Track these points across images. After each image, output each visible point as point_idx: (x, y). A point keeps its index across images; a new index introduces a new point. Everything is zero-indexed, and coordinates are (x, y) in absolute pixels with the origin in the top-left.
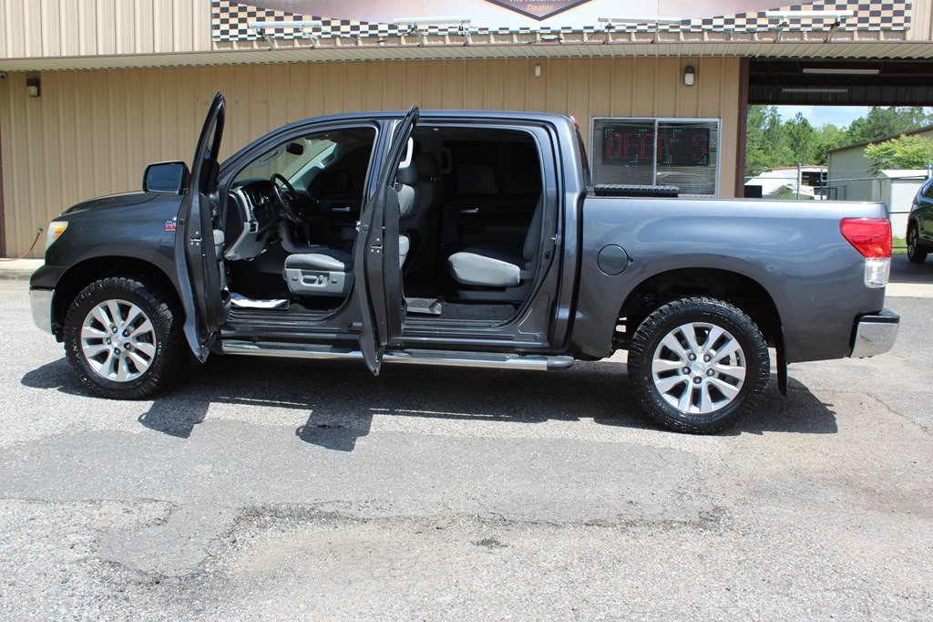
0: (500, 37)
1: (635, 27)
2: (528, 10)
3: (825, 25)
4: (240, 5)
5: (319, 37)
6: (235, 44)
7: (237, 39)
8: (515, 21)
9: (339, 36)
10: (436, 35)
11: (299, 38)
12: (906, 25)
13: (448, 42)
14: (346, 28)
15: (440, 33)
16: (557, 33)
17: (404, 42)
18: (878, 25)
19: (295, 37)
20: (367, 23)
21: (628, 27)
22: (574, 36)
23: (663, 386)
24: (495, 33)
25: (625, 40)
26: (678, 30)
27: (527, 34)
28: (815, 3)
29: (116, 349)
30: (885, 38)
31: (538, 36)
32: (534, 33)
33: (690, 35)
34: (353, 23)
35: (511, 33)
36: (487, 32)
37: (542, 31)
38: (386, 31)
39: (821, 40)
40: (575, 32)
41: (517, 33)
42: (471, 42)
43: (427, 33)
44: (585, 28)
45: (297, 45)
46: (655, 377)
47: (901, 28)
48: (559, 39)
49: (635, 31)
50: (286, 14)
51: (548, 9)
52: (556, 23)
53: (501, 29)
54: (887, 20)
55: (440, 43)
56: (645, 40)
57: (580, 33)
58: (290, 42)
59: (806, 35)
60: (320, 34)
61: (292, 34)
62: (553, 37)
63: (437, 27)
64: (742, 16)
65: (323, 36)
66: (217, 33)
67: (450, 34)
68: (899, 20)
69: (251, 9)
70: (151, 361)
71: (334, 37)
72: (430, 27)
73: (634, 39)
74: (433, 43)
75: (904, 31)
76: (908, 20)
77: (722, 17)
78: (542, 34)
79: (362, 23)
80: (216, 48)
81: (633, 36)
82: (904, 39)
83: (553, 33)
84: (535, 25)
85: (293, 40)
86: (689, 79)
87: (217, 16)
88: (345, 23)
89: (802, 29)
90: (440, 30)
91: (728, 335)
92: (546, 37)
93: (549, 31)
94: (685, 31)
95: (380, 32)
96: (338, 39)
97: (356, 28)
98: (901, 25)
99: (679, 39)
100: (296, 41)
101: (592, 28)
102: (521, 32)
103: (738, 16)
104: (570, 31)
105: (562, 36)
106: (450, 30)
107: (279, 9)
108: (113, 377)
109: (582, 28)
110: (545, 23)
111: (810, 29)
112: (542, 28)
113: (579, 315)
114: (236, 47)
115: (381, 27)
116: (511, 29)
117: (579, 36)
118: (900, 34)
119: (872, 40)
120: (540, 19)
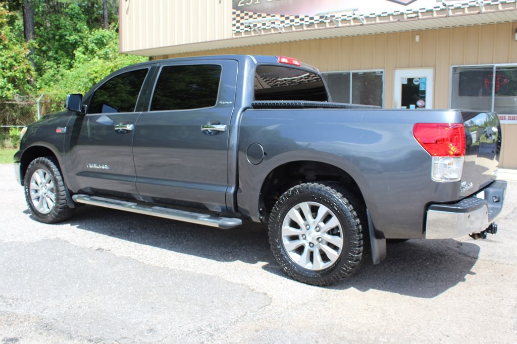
0: (382, 18)
1: (467, 4)
4: (245, 12)
5: (284, 26)
6: (243, 34)
7: (244, 31)
8: (391, 8)
9: (293, 25)
10: (345, 20)
11: (274, 28)
13: (352, 23)
14: (297, 20)
15: (348, 19)
16: (417, 12)
17: (328, 26)
19: (272, 28)
20: (308, 16)
21: (463, 5)
22: (428, 13)
24: (379, 16)
25: (460, 13)
26: (497, 3)
27: (398, 15)
31: (405, 16)
32: (402, 14)
33: (506, 5)
34: (301, 17)
35: (389, 15)
36: (374, 16)
38: (318, 20)
40: (428, 11)
41: (392, 15)
42: (365, 23)
43: (340, 20)
45: (273, 31)
48: (418, 16)
49: (468, 6)
50: (268, 15)
52: (415, 6)
53: (382, 13)
55: (348, 24)
56: (475, 12)
57: (431, 11)
58: (269, 30)
60: (284, 24)
61: (270, 26)
62: (414, 15)
63: (346, 15)
65: (286, 26)
66: (235, 28)
67: (354, 19)
69: (251, 14)
71: (291, 26)
72: (342, 16)
73: (467, 12)
74: (344, 25)
78: (407, 14)
79: (306, 16)
80: (234, 37)
81: (466, 10)
83: (414, 13)
84: (402, 9)
87: (234, 19)
88: (297, 17)
90: (348, 17)
92: (409, 16)
93: (411, 12)
95: (315, 21)
96: (293, 27)
97: (302, 20)
99: (498, 9)
100: (272, 29)
102: (395, 14)
104: (425, 11)
105: (419, 14)
106: (353, 16)
107: (264, 13)
110: (409, 7)
112: (407, 11)
114: (243, 35)
115: (316, 18)
116: (389, 13)
117: (430, 13)
120: (406, 5)
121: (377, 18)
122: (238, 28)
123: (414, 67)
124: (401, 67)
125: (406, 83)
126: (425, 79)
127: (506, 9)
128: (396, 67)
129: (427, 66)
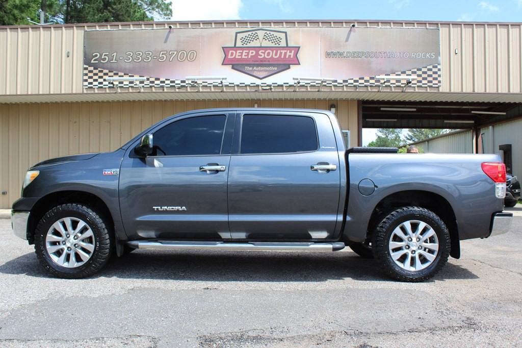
0: (240, 87)
1: (309, 84)
2: (255, 74)
3: (402, 84)
4: (99, 69)
5: (143, 86)
6: (96, 90)
7: (97, 87)
8: (248, 80)
9: (154, 86)
10: (206, 86)
11: (132, 87)
12: (439, 84)
13: (213, 90)
14: (158, 82)
15: (208, 85)
16: (270, 86)
17: (189, 90)
18: (426, 84)
19: (130, 86)
20: (169, 80)
21: (306, 84)
22: (279, 87)
23: (395, 256)
24: (238, 86)
25: (305, 90)
26: (331, 85)
27: (254, 86)
28: (396, 73)
29: (68, 248)
30: (430, 90)
31: (260, 87)
32: (258, 86)
33: (337, 87)
34: (162, 79)
35: (246, 86)
37: (262, 85)
38: (180, 84)
39: (401, 91)
40: (279, 86)
41: (249, 86)
42: (225, 90)
43: (201, 85)
44: (284, 83)
45: (131, 90)
46: (391, 251)
47: (437, 86)
48: (271, 89)
50: (125, 74)
51: (265, 74)
52: (269, 81)
53: (240, 84)
54: (430, 82)
55: (209, 90)
57: (282, 86)
58: (127, 89)
59: (393, 88)
60: (143, 85)
61: (128, 85)
62: (268, 88)
63: (206, 82)
64: (362, 78)
65: (145, 86)
66: (86, 83)
67: (214, 86)
68: (436, 82)
69: (106, 71)
70: (91, 255)
71: (151, 87)
72: (203, 82)
73: (309, 89)
74: (204, 90)
75: (438, 87)
76: (439, 82)
77: (353, 79)
79: (166, 80)
80: (85, 92)
81: (309, 88)
82: (439, 91)
83: (268, 86)
84: (258, 82)
87: (86, 75)
88: (157, 79)
89: (391, 85)
90: (208, 84)
91: (429, 226)
92: (264, 88)
93: (266, 85)
94: (334, 86)
95: (176, 84)
96: (153, 88)
97: (163, 82)
98: (437, 84)
99: (332, 90)
100: (130, 88)
101: (288, 83)
102: (251, 85)
103: (360, 79)
104: (276, 85)
105: (272, 87)
106: (214, 84)
107: (121, 72)
108: (66, 265)
110: (264, 81)
111: (395, 85)
112: (262, 84)
113: (348, 218)
114: (96, 91)
115: (177, 82)
116: (246, 84)
117: (281, 87)
118: (437, 89)
119: (424, 91)
120: (261, 79)
122: (91, 83)
127: (337, 90)
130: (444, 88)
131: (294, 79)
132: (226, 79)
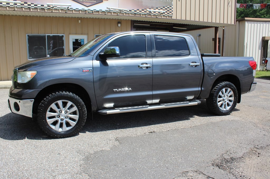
1: (113, 11)
2: (84, 4)
3: (156, 14)
5: (16, 7)
8: (80, 7)
9: (24, 7)
10: (56, 9)
11: (9, 7)
12: (172, 15)
13: (60, 11)
14: (26, 5)
15: (58, 9)
16: (92, 11)
17: (46, 11)
18: (167, 15)
19: (7, 6)
20: (33, 4)
24: (75, 10)
25: (110, 14)
26: (123, 12)
27: (84, 11)
28: (154, 8)
30: (168, 18)
32: (86, 11)
34: (29, 3)
35: (79, 10)
36: (72, 9)
37: (88, 10)
38: (40, 7)
39: (155, 17)
41: (81, 10)
42: (67, 12)
44: (100, 10)
45: (8, 9)
47: (171, 16)
48: (93, 13)
51: (90, 4)
52: (92, 8)
53: (76, 9)
54: (168, 14)
55: (58, 12)
56: (115, 14)
57: (98, 11)
59: (152, 16)
60: (17, 6)
61: (6, 5)
62: (91, 12)
63: (57, 7)
64: (138, 10)
65: (18, 7)
67: (61, 9)
68: (170, 14)
71: (22, 7)
74: (55, 11)
75: (172, 17)
76: (172, 14)
77: (134, 10)
78: (88, 11)
79: (32, 4)
81: (112, 13)
82: (172, 18)
84: (86, 8)
85: (6, 7)
86: (119, 25)
88: (26, 3)
89: (151, 14)
90: (58, 8)
92: (89, 12)
93: (90, 10)
94: (125, 13)
95: (38, 7)
97: (30, 5)
98: (171, 15)
100: (7, 7)
101: (102, 10)
102: (82, 10)
104: (96, 11)
105: (93, 12)
106: (61, 8)
109: (99, 10)
110: (89, 8)
111: (153, 14)
112: (88, 9)
115: (38, 6)
118: (171, 17)
119: (165, 18)
120: (87, 7)
121: (74, 11)
123: (78, 34)
124: (72, 34)
125: (75, 41)
126: (84, 39)
127: (126, 15)
128: (70, 34)
129: (84, 34)
130: (174, 17)
131: (107, 8)
132: (71, 6)
